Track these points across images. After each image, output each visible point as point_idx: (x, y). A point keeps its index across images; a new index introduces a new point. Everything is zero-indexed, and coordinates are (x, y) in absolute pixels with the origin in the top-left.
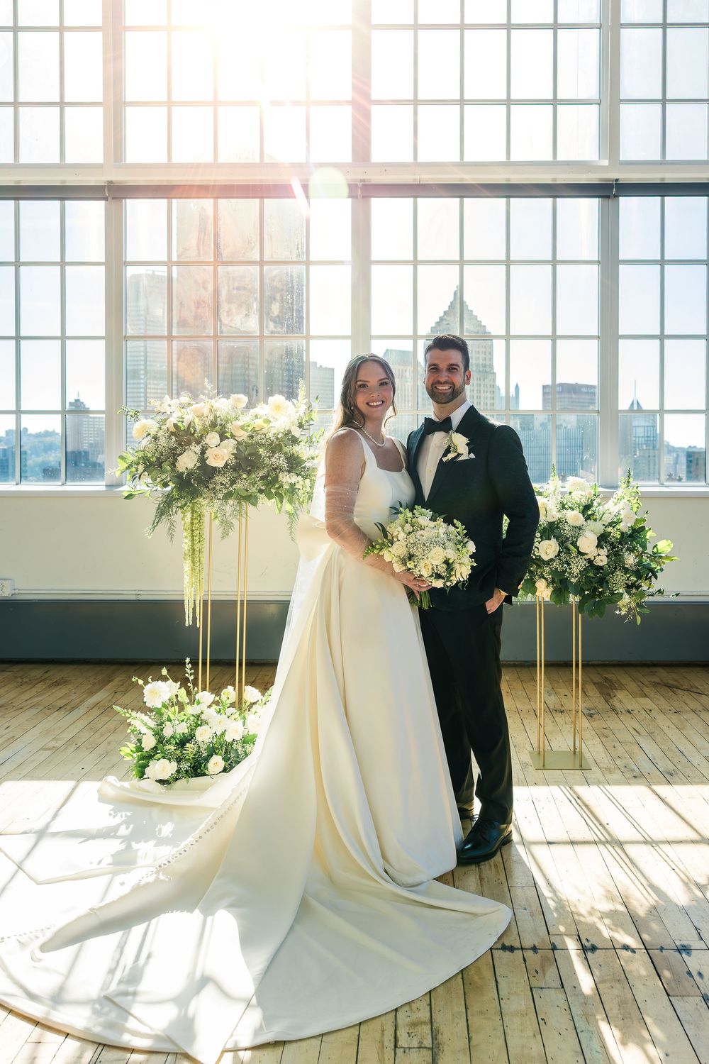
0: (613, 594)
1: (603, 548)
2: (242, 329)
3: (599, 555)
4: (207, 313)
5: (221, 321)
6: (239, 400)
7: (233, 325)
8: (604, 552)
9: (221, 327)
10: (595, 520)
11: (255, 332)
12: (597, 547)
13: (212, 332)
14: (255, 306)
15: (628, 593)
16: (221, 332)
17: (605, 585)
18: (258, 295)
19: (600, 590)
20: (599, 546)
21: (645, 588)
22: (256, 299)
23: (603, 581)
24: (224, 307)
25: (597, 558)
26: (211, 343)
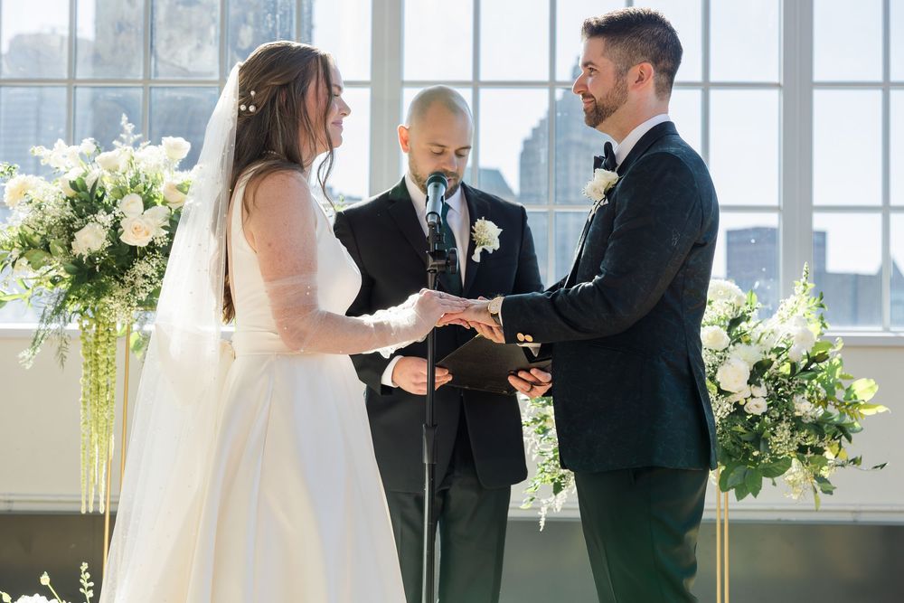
0: (776, 460)
1: (760, 386)
2: (191, 69)
3: (752, 396)
4: (135, 43)
5: (156, 57)
6: (176, 147)
7: (177, 63)
8: (761, 392)
9: (155, 66)
10: (748, 343)
11: (211, 74)
12: (749, 383)
13: (141, 72)
14: (213, 31)
15: (801, 459)
16: (156, 74)
17: (762, 445)
18: (217, 14)
19: (756, 453)
20: (753, 380)
21: (829, 455)
22: (214, 20)
23: (759, 440)
24: (162, 33)
25: (751, 402)
26: (140, 92)
